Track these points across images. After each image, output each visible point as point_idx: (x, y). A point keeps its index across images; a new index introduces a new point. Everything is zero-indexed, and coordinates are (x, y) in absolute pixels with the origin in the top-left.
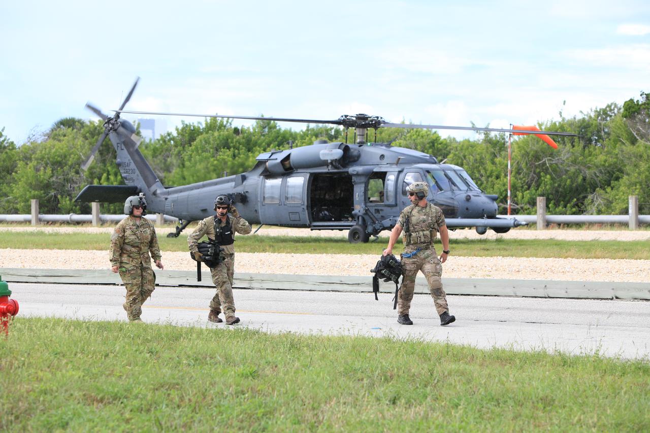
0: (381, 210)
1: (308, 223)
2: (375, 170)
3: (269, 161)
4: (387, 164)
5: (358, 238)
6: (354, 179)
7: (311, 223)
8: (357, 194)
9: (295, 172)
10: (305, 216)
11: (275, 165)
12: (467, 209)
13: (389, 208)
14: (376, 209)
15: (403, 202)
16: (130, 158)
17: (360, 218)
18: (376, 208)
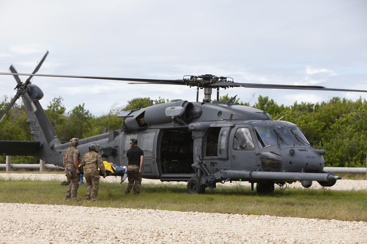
0: (216, 163)
1: (158, 174)
2: (211, 126)
3: (127, 118)
4: (224, 120)
5: (195, 189)
6: (194, 134)
7: (160, 175)
8: (196, 148)
9: (149, 128)
10: (155, 169)
11: (131, 122)
12: (291, 163)
13: (222, 162)
14: (211, 163)
15: (233, 156)
16: (36, 118)
17: (199, 170)
18: (212, 161)
